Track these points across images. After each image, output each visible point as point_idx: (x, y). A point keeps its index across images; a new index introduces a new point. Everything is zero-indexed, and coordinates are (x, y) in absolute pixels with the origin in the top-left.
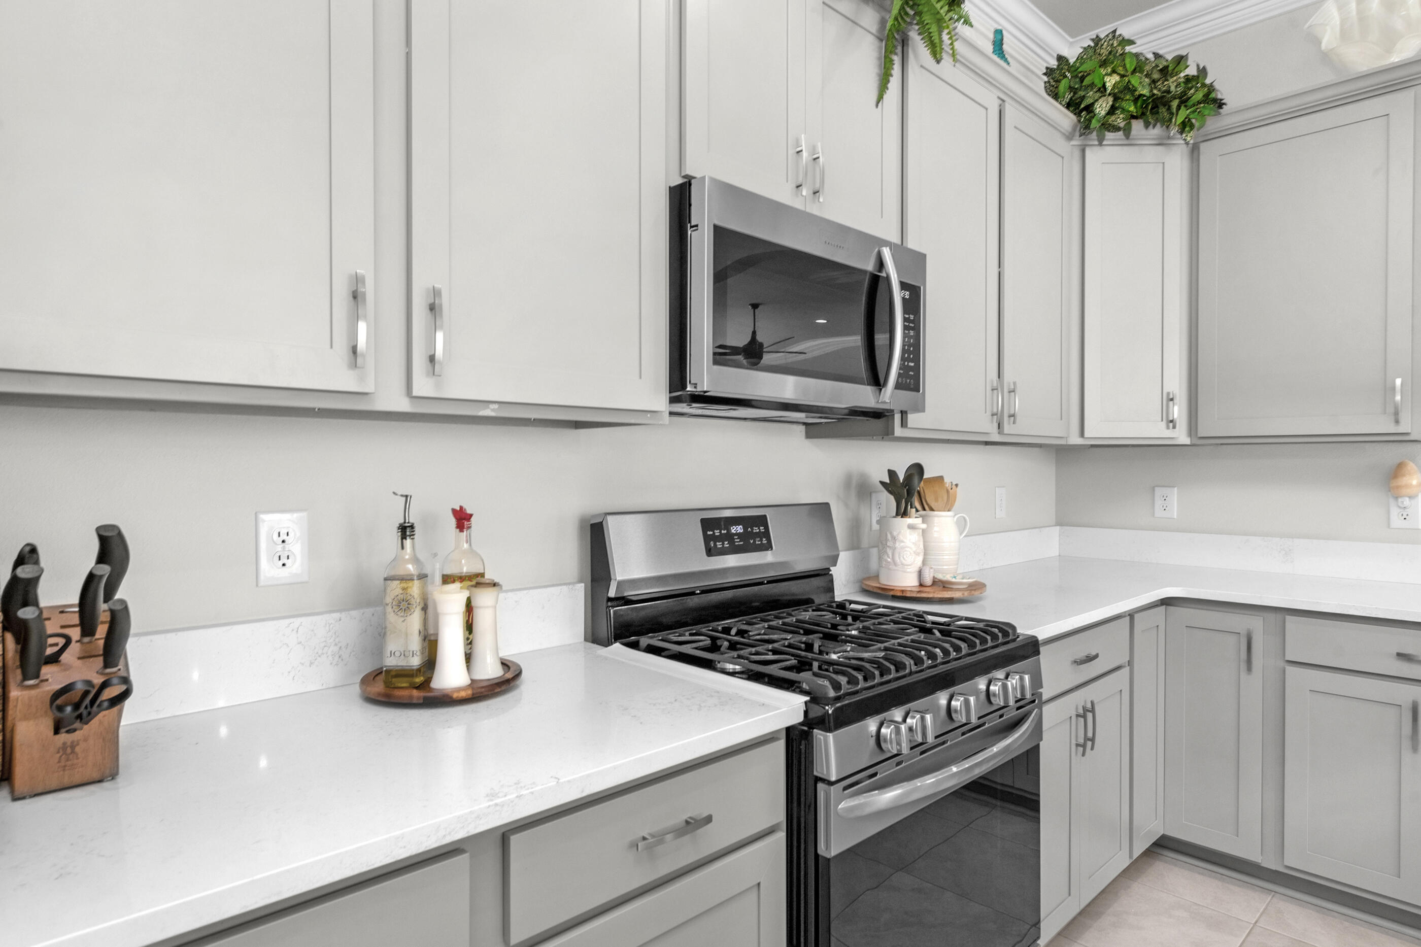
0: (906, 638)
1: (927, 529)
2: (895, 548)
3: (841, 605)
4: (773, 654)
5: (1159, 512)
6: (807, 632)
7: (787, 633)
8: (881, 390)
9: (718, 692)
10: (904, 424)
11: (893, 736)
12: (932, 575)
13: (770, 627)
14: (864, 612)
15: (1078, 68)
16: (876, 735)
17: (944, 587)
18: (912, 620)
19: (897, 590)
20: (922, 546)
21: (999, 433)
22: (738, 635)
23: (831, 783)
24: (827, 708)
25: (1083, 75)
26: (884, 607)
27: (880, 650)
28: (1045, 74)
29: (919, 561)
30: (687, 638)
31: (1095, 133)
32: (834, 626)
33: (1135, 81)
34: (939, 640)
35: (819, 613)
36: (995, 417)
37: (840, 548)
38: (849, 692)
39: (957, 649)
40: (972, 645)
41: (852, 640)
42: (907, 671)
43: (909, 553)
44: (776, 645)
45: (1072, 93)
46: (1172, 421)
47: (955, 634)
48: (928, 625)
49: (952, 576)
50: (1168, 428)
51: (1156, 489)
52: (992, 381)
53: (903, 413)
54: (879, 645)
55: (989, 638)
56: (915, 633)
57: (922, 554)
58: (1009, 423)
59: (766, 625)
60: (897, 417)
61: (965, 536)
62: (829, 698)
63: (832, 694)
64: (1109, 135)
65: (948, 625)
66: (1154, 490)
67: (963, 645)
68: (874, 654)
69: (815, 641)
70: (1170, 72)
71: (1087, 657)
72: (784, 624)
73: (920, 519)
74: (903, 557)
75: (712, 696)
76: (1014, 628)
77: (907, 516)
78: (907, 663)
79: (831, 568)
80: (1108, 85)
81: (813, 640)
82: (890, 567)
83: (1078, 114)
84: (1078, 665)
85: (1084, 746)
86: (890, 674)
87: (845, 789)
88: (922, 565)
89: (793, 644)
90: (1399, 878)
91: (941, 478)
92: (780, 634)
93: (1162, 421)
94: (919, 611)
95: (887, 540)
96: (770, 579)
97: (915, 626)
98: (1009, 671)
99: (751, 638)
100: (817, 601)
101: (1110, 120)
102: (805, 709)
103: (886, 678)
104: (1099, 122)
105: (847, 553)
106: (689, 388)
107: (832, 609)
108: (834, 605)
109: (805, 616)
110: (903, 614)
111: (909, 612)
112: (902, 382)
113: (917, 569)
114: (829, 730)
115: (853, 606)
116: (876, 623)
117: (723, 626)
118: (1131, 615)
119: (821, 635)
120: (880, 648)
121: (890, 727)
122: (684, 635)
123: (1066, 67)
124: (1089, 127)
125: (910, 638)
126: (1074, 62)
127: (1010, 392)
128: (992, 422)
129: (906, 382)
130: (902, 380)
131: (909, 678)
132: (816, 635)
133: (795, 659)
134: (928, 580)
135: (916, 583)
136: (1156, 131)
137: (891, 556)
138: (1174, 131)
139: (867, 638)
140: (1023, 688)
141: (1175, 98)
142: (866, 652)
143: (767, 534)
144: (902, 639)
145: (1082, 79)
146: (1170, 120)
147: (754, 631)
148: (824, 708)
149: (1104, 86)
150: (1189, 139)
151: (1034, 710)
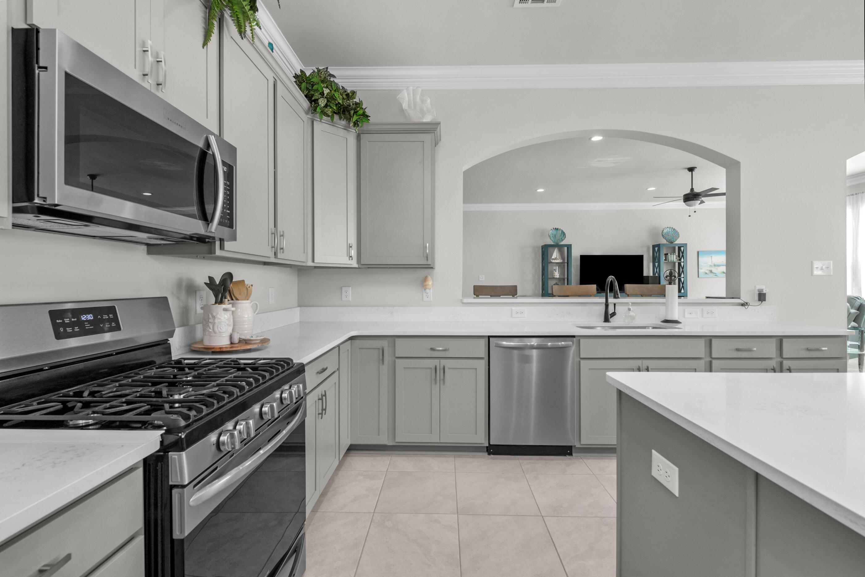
0: (230, 376)
1: (235, 310)
2: (215, 323)
3: (179, 362)
4: (127, 405)
5: (344, 298)
6: (154, 384)
7: (138, 387)
8: (208, 224)
9: (73, 446)
10: (222, 247)
11: (229, 440)
12: (238, 337)
13: (120, 386)
14: (196, 364)
15: (311, 79)
16: (216, 443)
17: (246, 343)
18: (231, 364)
19: (216, 348)
20: (232, 321)
21: (275, 258)
22: (89, 397)
23: (183, 487)
24: (180, 435)
25: (313, 84)
26: (210, 359)
27: (214, 386)
28: (294, 77)
29: (230, 330)
30: (35, 406)
31: (318, 115)
32: (175, 377)
33: (336, 95)
34: (251, 373)
35: (162, 369)
36: (273, 248)
37: (176, 326)
38: (196, 420)
39: (264, 377)
40: (271, 373)
41: (189, 383)
42: (235, 396)
43: (224, 326)
44: (129, 398)
45: (307, 91)
46: (351, 257)
47: (261, 369)
48: (242, 366)
49: (251, 336)
50: (349, 260)
51: (343, 288)
52: (272, 229)
53: (222, 240)
54: (213, 383)
55: (280, 368)
56: (235, 372)
57: (232, 325)
58: (280, 253)
59: (117, 384)
60: (218, 243)
61: (256, 314)
62: (181, 427)
63: (183, 423)
64: (325, 118)
65: (254, 364)
66: (342, 288)
67: (267, 374)
68: (211, 390)
69: (163, 389)
70: (350, 97)
71: (322, 369)
72: (133, 381)
73: (231, 305)
74: (220, 328)
75: (67, 451)
76: (292, 360)
77: (223, 303)
78: (235, 391)
79: (169, 339)
80: (325, 92)
81: (161, 389)
82: (212, 334)
83: (311, 103)
84: (319, 374)
85: (322, 414)
86: (224, 400)
87: (195, 486)
88: (232, 332)
89: (145, 394)
90: (431, 434)
91: (243, 281)
92: (131, 389)
93: (347, 256)
94: (234, 359)
95: (209, 318)
96: (117, 351)
97: (234, 368)
98: (291, 384)
99: (104, 396)
100: (158, 361)
101: (325, 110)
102: (161, 440)
103: (221, 404)
104: (321, 109)
105: (180, 328)
106: (37, 200)
107: (172, 365)
108: (173, 363)
109: (151, 373)
110: (224, 362)
111: (227, 360)
112: (223, 221)
113: (229, 334)
114: (182, 450)
115: (186, 361)
116: (207, 370)
117: (74, 391)
118: (338, 346)
119: (167, 384)
120: (214, 385)
121: (227, 435)
122: (32, 405)
123: (305, 77)
124: (316, 110)
125: (232, 375)
126: (309, 76)
127: (280, 236)
128: (272, 251)
129: (225, 221)
130: (222, 220)
131: (237, 400)
132: (163, 385)
133: (148, 405)
134: (236, 340)
135: (228, 342)
136: (343, 122)
137: (211, 328)
138: (352, 124)
139: (204, 380)
140: (299, 391)
141: (352, 110)
142: (205, 389)
143: (116, 319)
144: (227, 377)
145: (313, 86)
146: (350, 119)
147: (106, 391)
148: (178, 436)
149: (323, 92)
150: (357, 130)
151: (303, 402)
